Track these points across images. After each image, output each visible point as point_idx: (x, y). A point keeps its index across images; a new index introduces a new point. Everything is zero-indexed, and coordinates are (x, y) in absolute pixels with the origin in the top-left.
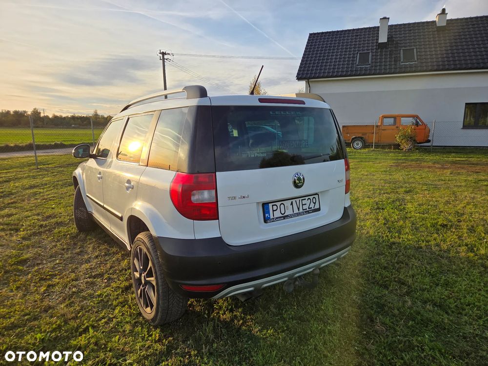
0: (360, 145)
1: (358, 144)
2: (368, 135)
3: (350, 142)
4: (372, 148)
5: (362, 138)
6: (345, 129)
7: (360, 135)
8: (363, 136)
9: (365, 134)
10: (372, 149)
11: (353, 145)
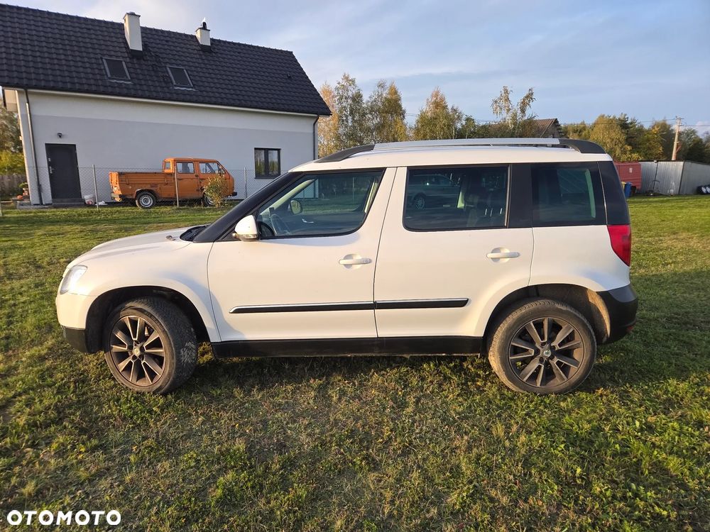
0: (150, 202)
1: (146, 201)
2: (159, 186)
3: (134, 197)
4: (176, 205)
5: (150, 191)
6: (123, 177)
7: (148, 187)
8: (152, 189)
9: (156, 185)
10: (175, 207)
11: (139, 202)
